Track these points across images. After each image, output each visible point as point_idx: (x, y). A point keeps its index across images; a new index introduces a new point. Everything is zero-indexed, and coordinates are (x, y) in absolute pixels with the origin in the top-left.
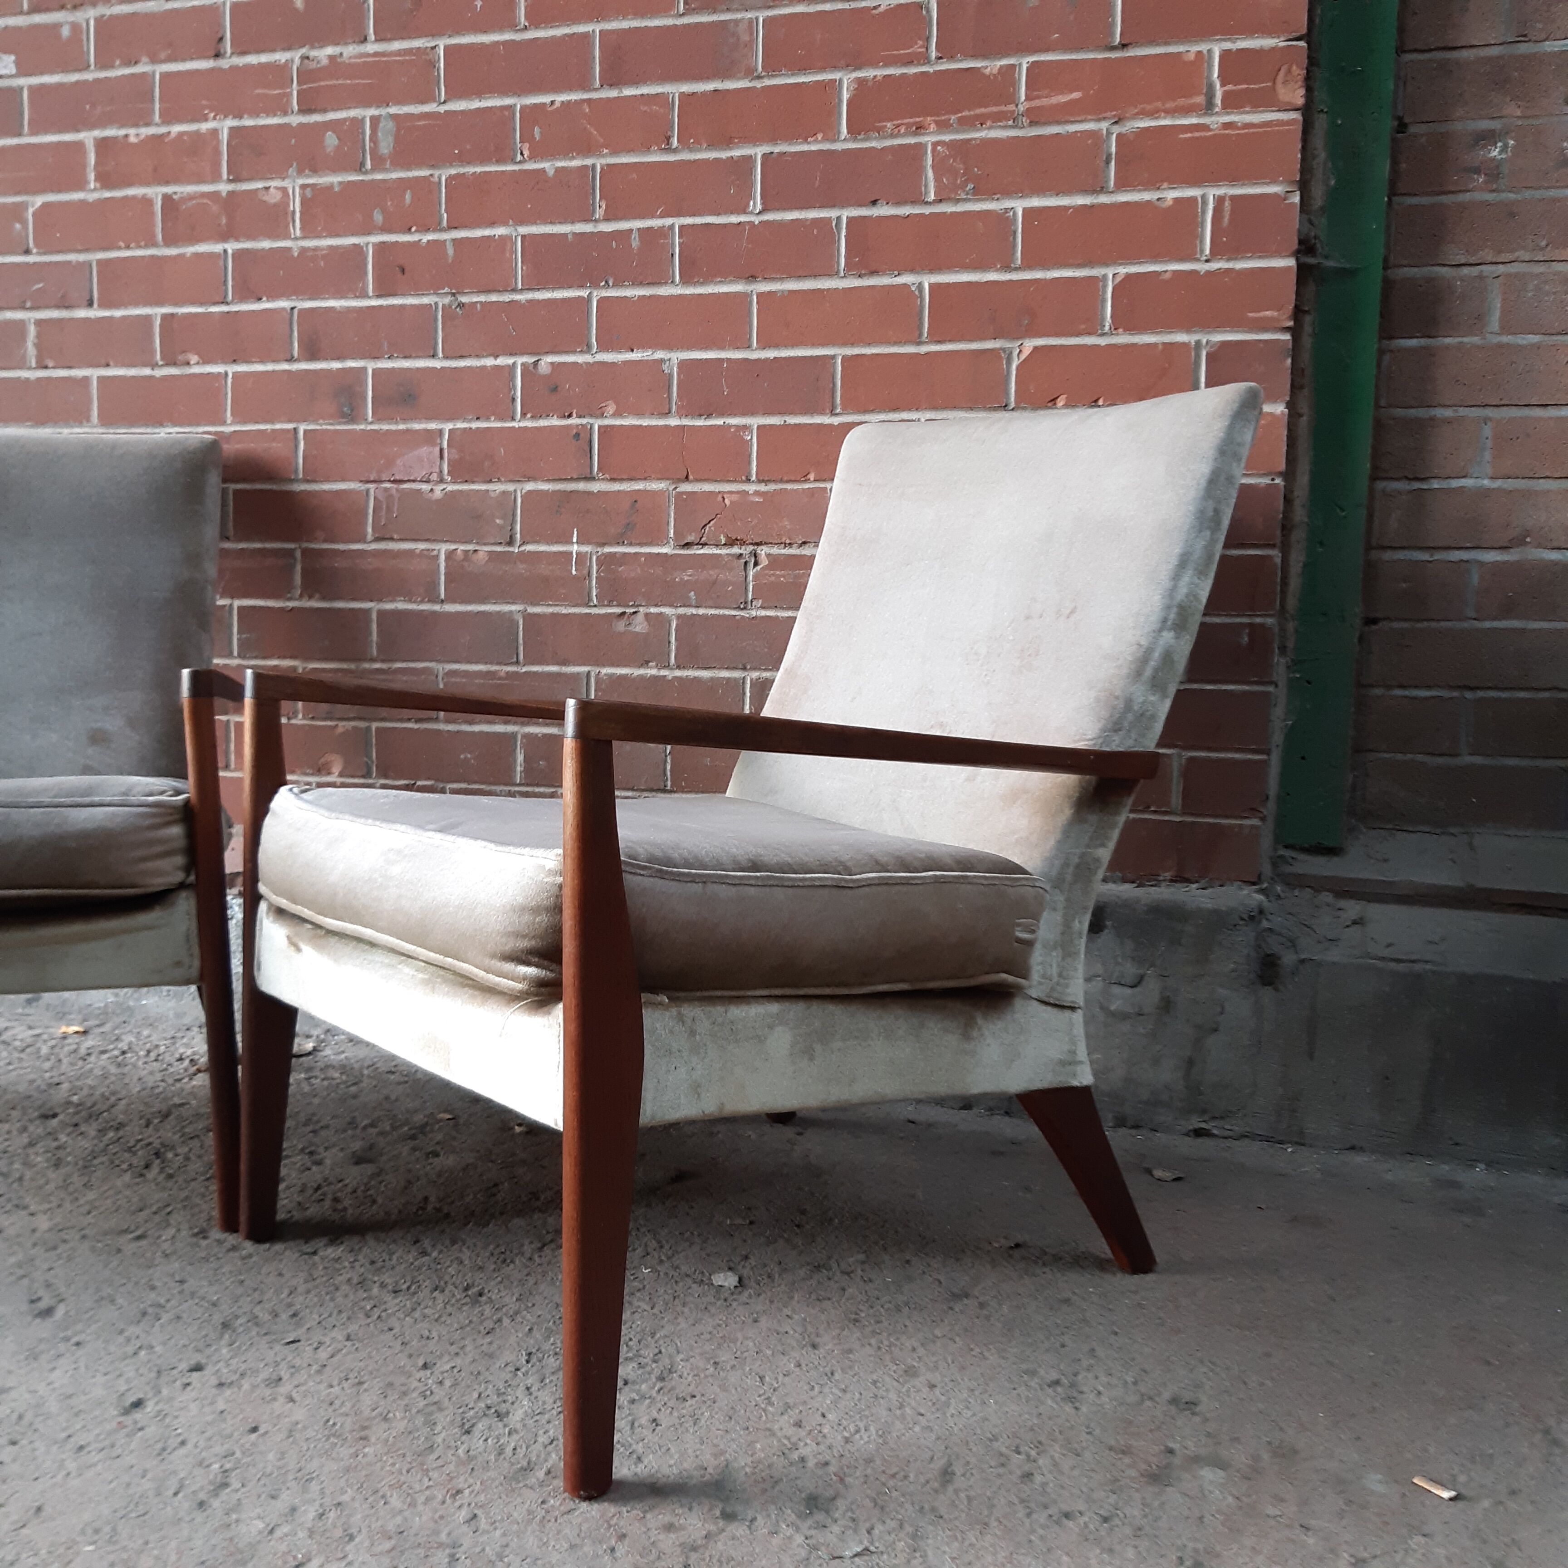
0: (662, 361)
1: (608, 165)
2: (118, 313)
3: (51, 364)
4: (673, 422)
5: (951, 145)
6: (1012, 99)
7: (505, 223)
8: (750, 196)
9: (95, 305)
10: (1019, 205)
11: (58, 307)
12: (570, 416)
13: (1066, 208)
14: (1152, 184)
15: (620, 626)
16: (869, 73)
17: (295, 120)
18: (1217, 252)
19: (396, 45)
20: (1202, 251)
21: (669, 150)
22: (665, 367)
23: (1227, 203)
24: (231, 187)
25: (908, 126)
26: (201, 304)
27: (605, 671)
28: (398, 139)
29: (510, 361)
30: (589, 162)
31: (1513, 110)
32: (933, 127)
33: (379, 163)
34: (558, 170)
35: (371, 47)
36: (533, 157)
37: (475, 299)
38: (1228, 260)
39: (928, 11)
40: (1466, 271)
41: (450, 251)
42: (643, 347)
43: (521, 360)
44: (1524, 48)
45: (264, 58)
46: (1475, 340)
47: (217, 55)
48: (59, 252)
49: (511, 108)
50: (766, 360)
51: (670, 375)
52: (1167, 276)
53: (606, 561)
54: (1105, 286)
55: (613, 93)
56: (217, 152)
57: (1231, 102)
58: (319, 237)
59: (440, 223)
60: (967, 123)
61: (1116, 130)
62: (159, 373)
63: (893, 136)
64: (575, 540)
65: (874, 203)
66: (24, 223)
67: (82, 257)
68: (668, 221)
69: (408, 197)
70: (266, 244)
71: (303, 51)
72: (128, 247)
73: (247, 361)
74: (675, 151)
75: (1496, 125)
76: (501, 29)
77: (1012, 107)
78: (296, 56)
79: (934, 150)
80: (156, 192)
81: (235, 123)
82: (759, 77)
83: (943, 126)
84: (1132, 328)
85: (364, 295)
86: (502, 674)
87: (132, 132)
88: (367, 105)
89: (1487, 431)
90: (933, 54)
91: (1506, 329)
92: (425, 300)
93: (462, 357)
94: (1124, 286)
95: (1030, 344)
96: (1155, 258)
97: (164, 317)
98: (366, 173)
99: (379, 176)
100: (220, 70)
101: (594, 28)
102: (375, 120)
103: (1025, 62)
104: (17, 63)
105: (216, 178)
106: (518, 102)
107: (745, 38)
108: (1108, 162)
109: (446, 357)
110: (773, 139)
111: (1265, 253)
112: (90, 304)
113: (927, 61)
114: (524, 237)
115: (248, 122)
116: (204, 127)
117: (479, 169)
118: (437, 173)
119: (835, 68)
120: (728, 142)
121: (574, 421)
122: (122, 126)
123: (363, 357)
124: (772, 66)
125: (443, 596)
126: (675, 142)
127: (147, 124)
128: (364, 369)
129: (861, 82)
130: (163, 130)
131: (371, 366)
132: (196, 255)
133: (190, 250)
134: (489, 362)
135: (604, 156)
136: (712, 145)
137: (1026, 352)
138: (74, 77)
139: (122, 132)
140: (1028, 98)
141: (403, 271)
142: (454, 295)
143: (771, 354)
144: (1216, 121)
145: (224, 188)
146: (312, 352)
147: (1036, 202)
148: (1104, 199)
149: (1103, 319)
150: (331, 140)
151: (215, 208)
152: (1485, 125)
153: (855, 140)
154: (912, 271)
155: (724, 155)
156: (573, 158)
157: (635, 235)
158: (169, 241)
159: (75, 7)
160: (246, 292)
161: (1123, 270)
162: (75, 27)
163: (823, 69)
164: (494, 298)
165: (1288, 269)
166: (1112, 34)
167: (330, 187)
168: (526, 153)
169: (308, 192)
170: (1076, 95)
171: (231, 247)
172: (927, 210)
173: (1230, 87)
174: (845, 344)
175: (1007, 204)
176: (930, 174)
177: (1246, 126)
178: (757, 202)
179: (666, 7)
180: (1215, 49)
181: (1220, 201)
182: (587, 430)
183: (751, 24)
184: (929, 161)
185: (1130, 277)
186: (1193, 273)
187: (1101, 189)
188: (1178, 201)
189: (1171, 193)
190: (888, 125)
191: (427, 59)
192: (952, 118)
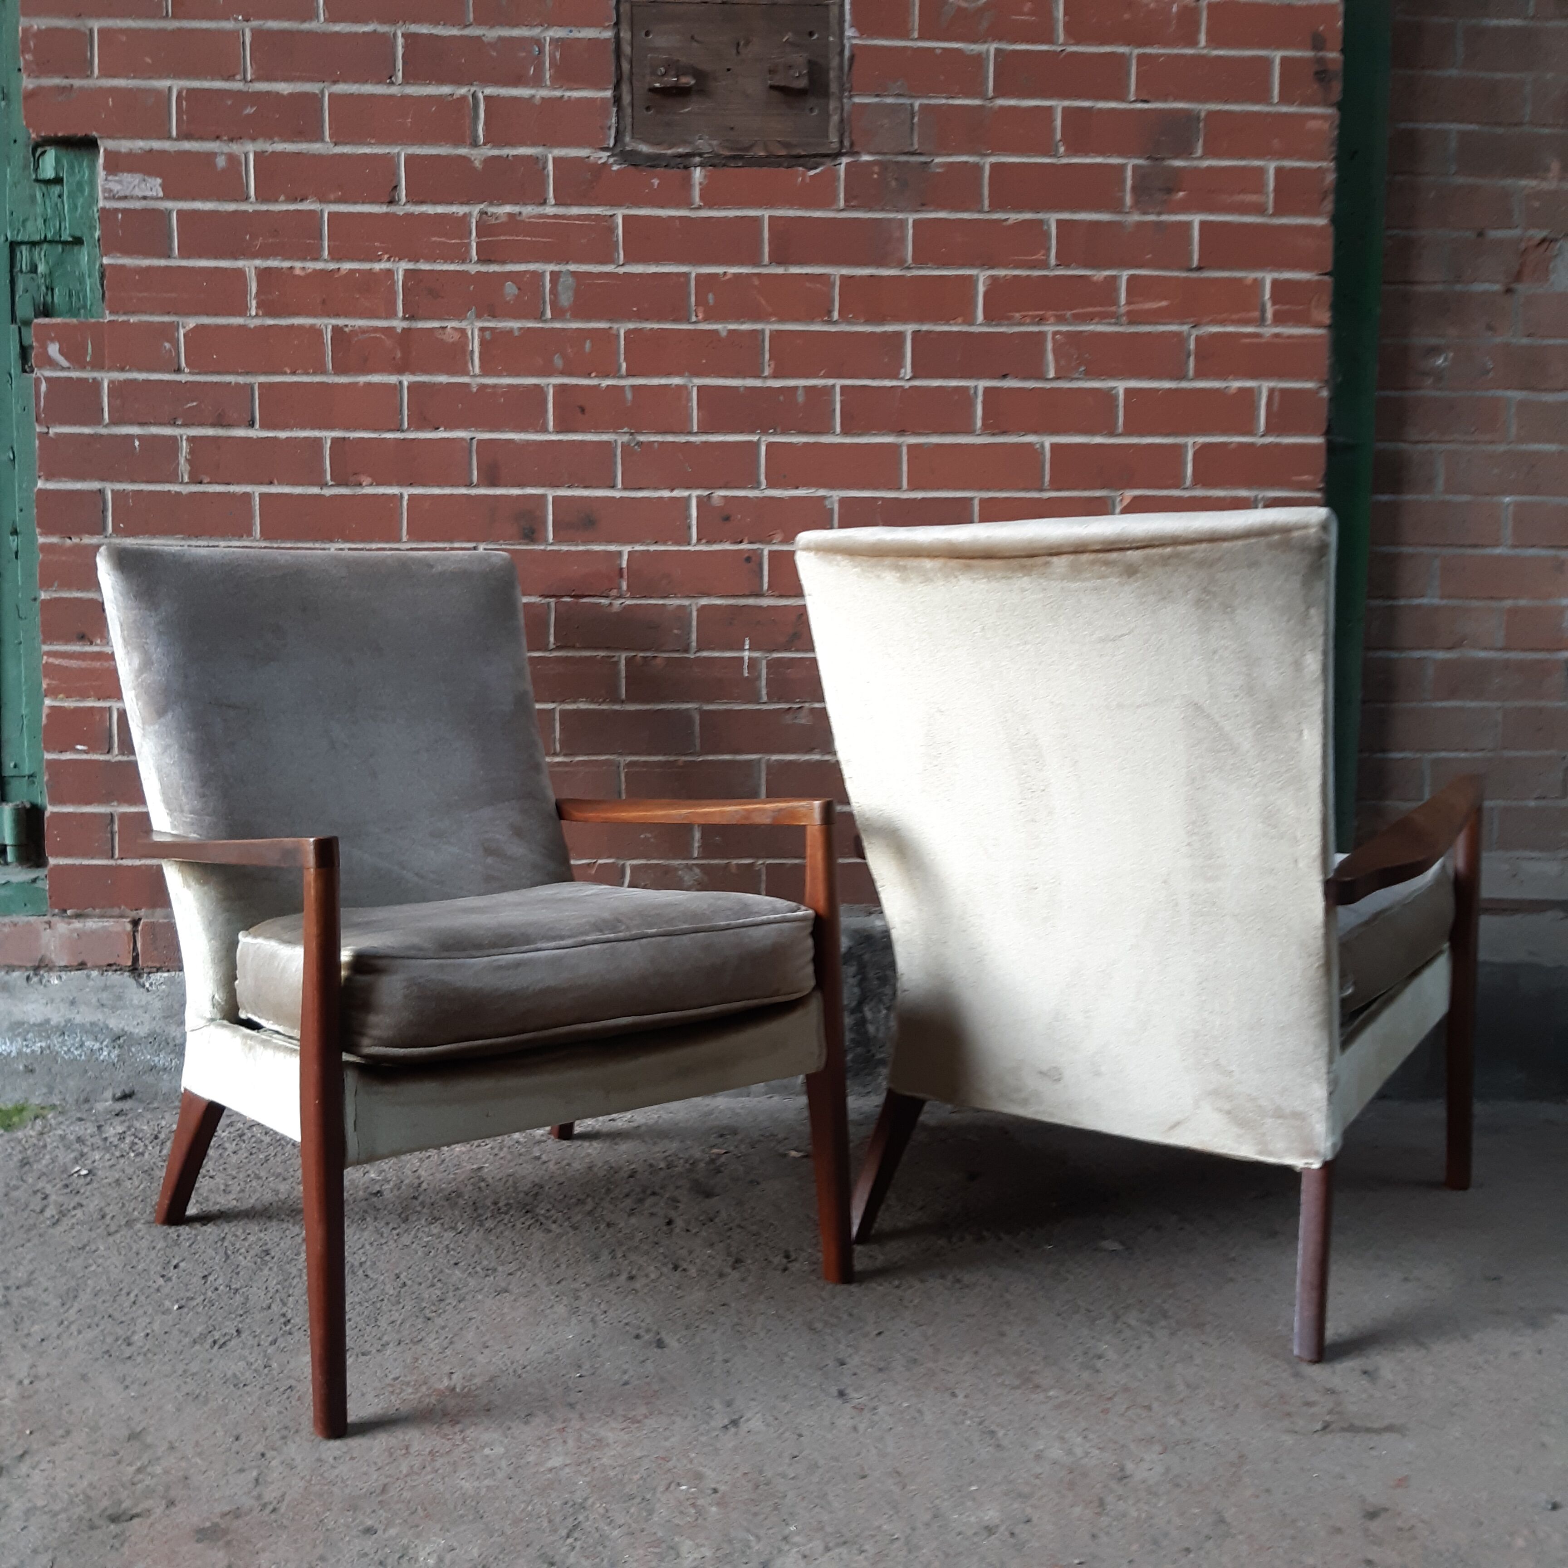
0: (824, 498)
1: (777, 331)
2: (283, 435)
3: (206, 480)
5: (1068, 334)
6: (1115, 302)
7: (679, 374)
8: (901, 366)
9: (257, 426)
10: (1121, 386)
11: (213, 425)
12: (741, 542)
13: (1156, 390)
14: (1221, 375)
15: (788, 719)
16: (1001, 272)
17: (473, 268)
18: (1270, 430)
19: (575, 211)
20: (1258, 428)
21: (830, 322)
22: (827, 502)
23: (1277, 394)
24: (405, 324)
25: (1032, 317)
26: (375, 430)
27: (774, 757)
28: (577, 293)
29: (686, 493)
30: (758, 326)
31: (1452, 331)
32: (1052, 320)
33: (558, 314)
34: (731, 332)
35: (550, 210)
36: (706, 319)
37: (653, 438)
38: (1278, 436)
39: (1049, 227)
40: (1420, 447)
41: (629, 395)
42: (807, 485)
43: (695, 493)
44: (1458, 287)
45: (440, 209)
46: (1428, 497)
47: (391, 202)
48: (219, 373)
49: (686, 275)
50: (915, 499)
51: (832, 510)
52: (1232, 446)
53: (773, 665)
54: (1187, 451)
55: (780, 270)
56: (391, 290)
57: (1279, 319)
58: (499, 375)
59: (619, 370)
60: (1079, 318)
61: (1195, 333)
62: (327, 492)
63: (1020, 324)
64: (747, 647)
65: (1005, 376)
66: (175, 343)
67: (241, 380)
68: (830, 382)
69: (588, 345)
70: (443, 379)
71: (482, 206)
72: (294, 373)
73: (424, 485)
74: (835, 323)
75: (1441, 342)
76: (677, 206)
77: (1113, 309)
78: (475, 210)
79: (1053, 338)
80: (327, 324)
81: (411, 266)
82: (909, 268)
83: (1061, 320)
84: (1207, 485)
85: (545, 430)
86: (680, 764)
87: (298, 265)
88: (548, 260)
89: (1437, 563)
90: (1053, 261)
91: (1448, 490)
92: (605, 437)
93: (640, 489)
94: (1202, 452)
95: (1129, 494)
96: (1225, 432)
97: (335, 441)
98: (545, 321)
99: (558, 325)
100: (394, 215)
101: (765, 214)
102: (555, 275)
103: (1125, 274)
104: (164, 187)
105: (391, 314)
106: (694, 271)
107: (897, 234)
108: (1189, 356)
109: (625, 488)
110: (921, 320)
111: (1303, 431)
112: (251, 424)
113: (1045, 265)
114: (699, 388)
115: (424, 266)
116: (377, 266)
117: (656, 326)
118: (615, 326)
119: (972, 266)
120: (882, 320)
121: (744, 546)
122: (286, 258)
123: (543, 486)
124: (920, 260)
125: (623, 697)
126: (836, 315)
127: (316, 259)
128: (544, 496)
129: (994, 279)
130: (332, 266)
131: (551, 493)
132: (369, 384)
133: (362, 379)
134: (666, 494)
135: (774, 322)
136: (867, 322)
137: (1126, 501)
138: (231, 207)
139: (286, 264)
140: (1128, 303)
141: (583, 410)
142: (632, 434)
143: (919, 495)
144: (1269, 331)
145: (399, 324)
146: (491, 479)
147: (1133, 384)
148: (1184, 385)
149: (1185, 477)
150: (510, 289)
151: (389, 343)
152: (1433, 341)
153: (989, 325)
154: (1035, 432)
155: (879, 329)
156: (743, 323)
157: (800, 392)
158: (339, 370)
159: (231, 140)
160: (421, 421)
161: (1202, 440)
162: (232, 159)
163: (962, 266)
164: (670, 438)
165: (1320, 445)
166: (1191, 259)
167: (511, 331)
168: (701, 316)
169: (488, 335)
170: (1164, 303)
171: (407, 379)
172: (1048, 385)
173: (1277, 307)
174: (981, 489)
175: (1110, 384)
176: (1050, 357)
177: (1290, 337)
178: (907, 371)
179: (828, 202)
180: (1268, 278)
181: (1271, 391)
182: (758, 554)
183: (902, 223)
184: (1049, 346)
185: (1205, 446)
186: (1252, 445)
187: (1183, 377)
188: (1240, 390)
189: (1236, 384)
190: (1017, 315)
191: (605, 225)
192: (1069, 314)
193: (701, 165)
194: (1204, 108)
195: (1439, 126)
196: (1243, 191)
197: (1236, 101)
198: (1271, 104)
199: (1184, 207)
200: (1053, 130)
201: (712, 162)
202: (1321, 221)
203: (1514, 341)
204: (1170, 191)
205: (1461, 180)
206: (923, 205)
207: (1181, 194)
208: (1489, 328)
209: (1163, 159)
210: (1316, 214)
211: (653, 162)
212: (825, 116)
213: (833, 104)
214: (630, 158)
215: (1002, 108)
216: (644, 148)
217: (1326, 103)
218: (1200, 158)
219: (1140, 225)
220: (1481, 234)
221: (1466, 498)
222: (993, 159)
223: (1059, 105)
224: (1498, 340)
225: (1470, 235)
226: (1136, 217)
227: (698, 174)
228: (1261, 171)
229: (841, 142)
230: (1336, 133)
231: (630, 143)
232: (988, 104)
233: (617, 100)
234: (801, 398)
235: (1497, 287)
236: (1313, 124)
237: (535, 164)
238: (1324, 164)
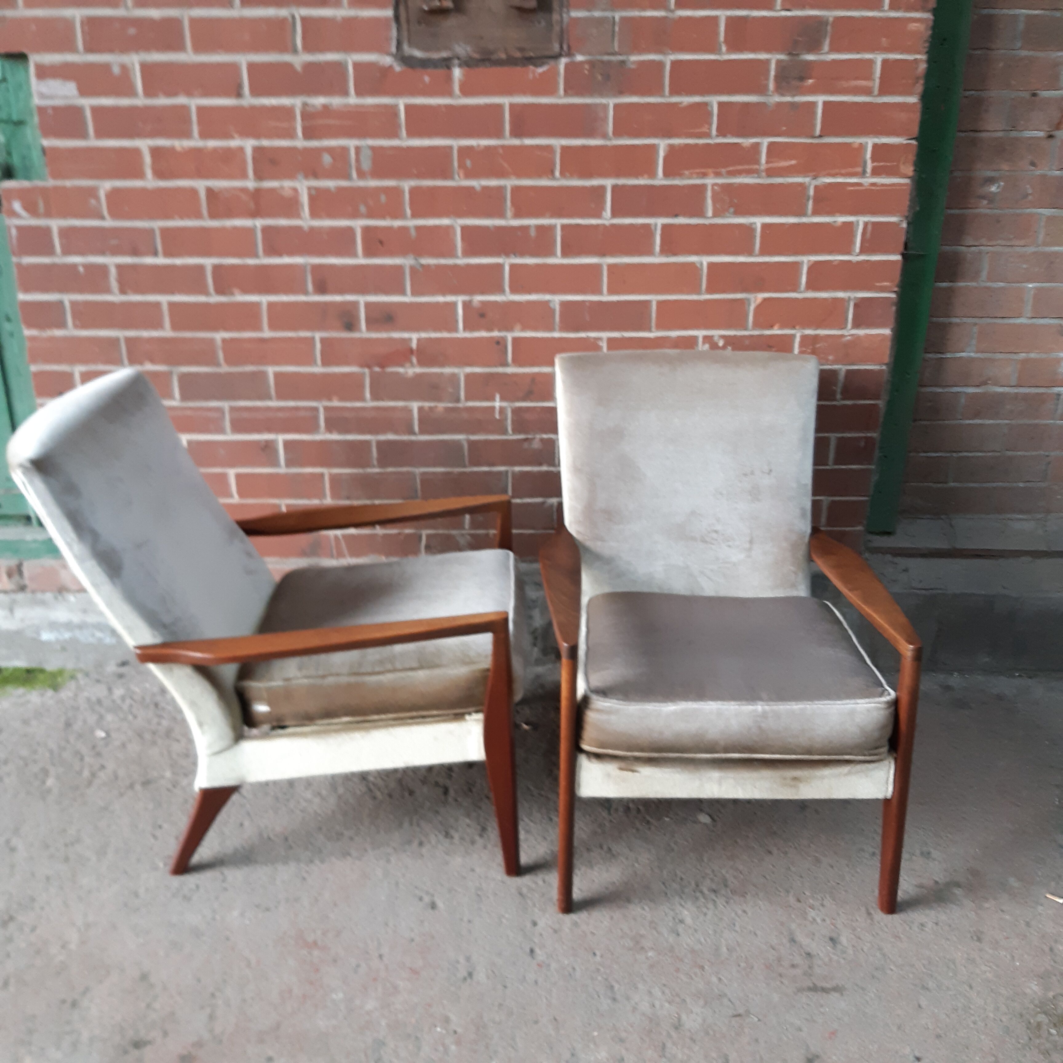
0: (549, 301)
1: (516, 186)
2: (178, 261)
3: (130, 292)
4: (556, 335)
5: (722, 185)
6: (757, 162)
7: (448, 217)
8: (603, 208)
9: (160, 256)
10: (758, 221)
11: (131, 255)
12: (493, 331)
13: (785, 224)
14: (831, 213)
15: (526, 445)
16: (676, 141)
17: (301, 144)
18: (863, 251)
19: (370, 101)
20: (855, 250)
21: (554, 179)
22: (551, 304)
23: (870, 226)
24: (256, 184)
25: (698, 173)
26: (240, 258)
27: (517, 469)
28: (374, 161)
29: (454, 299)
30: (502, 183)
31: (1005, 167)
32: (712, 175)
33: (361, 175)
34: (483, 186)
35: (352, 101)
36: (466, 178)
37: (431, 261)
38: (869, 255)
39: (712, 107)
40: (973, 249)
41: (413, 233)
42: (537, 292)
43: (461, 298)
44: (1014, 134)
45: (274, 101)
46: (974, 284)
47: (239, 96)
48: (130, 220)
49: (451, 147)
50: (613, 302)
51: (554, 308)
52: (836, 262)
53: (516, 411)
54: (803, 266)
55: (517, 142)
56: (244, 162)
57: (876, 172)
58: (323, 219)
59: (406, 214)
60: (732, 174)
61: (815, 183)
62: (213, 300)
63: (689, 178)
64: (498, 399)
65: (677, 216)
66: (97, 198)
67: (146, 224)
68: (553, 221)
69: (383, 198)
70: (284, 222)
71: (303, 98)
72: (181, 219)
73: (277, 294)
74: (558, 179)
75: (996, 174)
76: (443, 96)
77: (756, 166)
78: (298, 103)
79: (713, 189)
80: (201, 185)
81: (256, 143)
82: (610, 139)
83: (718, 175)
84: (816, 289)
85: (356, 257)
86: (456, 473)
87: (177, 143)
88: (352, 138)
89: (975, 329)
90: (714, 132)
91: (990, 279)
92: (397, 261)
93: (423, 295)
94: (813, 267)
95: (761, 296)
96: (830, 252)
97: (214, 265)
98: (353, 181)
99: (361, 184)
100: (242, 106)
101: (505, 101)
103: (765, 142)
104: (78, 88)
105: (245, 177)
106: (456, 143)
107: (602, 115)
108: (808, 200)
109: (413, 295)
110: (618, 176)
111: (886, 252)
112: (155, 254)
113: (708, 135)
114: (461, 226)
115: (266, 143)
116: (233, 144)
117: (431, 183)
118: (402, 184)
119: (656, 137)
120: (590, 175)
121: (494, 334)
122: (169, 139)
123: (357, 294)
124: (618, 133)
125: (417, 431)
126: (557, 174)
127: (189, 139)
128: (358, 301)
129: (671, 147)
130: (201, 144)
131: (362, 299)
132: (232, 227)
133: (229, 223)
134: (441, 298)
135: (513, 180)
136: (580, 178)
137: (759, 301)
138: (126, 102)
139: (169, 143)
140: (767, 162)
141: (381, 242)
142: (416, 259)
143: (614, 297)
144: (868, 181)
145: (250, 184)
146: (321, 288)
147: (768, 220)
148: (804, 220)
149: (800, 284)
150: (327, 159)
151: (245, 198)
152: (989, 174)
153: (666, 179)
154: (697, 253)
155: (588, 183)
156: (492, 180)
157: (532, 229)
158: (213, 217)
159: (121, 52)
160: (271, 251)
161: (814, 258)
162: (123, 66)
163: (648, 137)
164: (443, 261)
165: (897, 261)
166: (815, 129)
167: (329, 188)
168: (462, 176)
169: (313, 192)
170: (793, 162)
171: (259, 223)
172: (707, 222)
173: (875, 164)
174: (658, 294)
175: (752, 220)
176: (709, 202)
177: (883, 185)
178: (608, 212)
179: (552, 91)
180: (870, 142)
181: (866, 224)
182: (504, 339)
183: (605, 107)
184: (709, 194)
185: (817, 263)
186: (850, 262)
187: (804, 214)
188: (844, 223)
189: (841, 219)
190: (687, 172)
191: (392, 111)
192: (723, 171)
193: (460, 66)
194: (831, 14)
195: (1012, 12)
196: (857, 78)
197: (857, 8)
198: (884, 11)
199: (813, 91)
200: (717, 34)
201: (467, 63)
202: (913, 99)
203: (1049, 173)
204: (802, 79)
205: (1024, 53)
206: (621, 93)
207: (810, 81)
208: (1033, 164)
209: (798, 55)
210: (910, 94)
211: (425, 64)
212: (550, 25)
213: (555, 17)
214: (407, 61)
215: (681, 18)
216: (418, 54)
217: (924, 9)
218: (827, 53)
219: (779, 104)
220: (1034, 95)
221: (1002, 284)
222: (673, 57)
223: (723, 14)
224: (1038, 172)
225: (1026, 95)
226: (777, 99)
227: (457, 73)
228: (871, 63)
229: (561, 47)
230: (930, 32)
231: (408, 50)
232: (670, 15)
233: (397, 18)
234: (533, 233)
235: (1041, 134)
236: (913, 26)
237: (340, 67)
238: (918, 57)
